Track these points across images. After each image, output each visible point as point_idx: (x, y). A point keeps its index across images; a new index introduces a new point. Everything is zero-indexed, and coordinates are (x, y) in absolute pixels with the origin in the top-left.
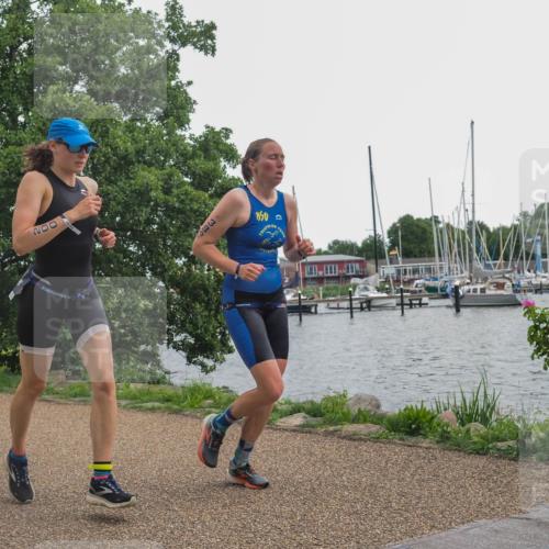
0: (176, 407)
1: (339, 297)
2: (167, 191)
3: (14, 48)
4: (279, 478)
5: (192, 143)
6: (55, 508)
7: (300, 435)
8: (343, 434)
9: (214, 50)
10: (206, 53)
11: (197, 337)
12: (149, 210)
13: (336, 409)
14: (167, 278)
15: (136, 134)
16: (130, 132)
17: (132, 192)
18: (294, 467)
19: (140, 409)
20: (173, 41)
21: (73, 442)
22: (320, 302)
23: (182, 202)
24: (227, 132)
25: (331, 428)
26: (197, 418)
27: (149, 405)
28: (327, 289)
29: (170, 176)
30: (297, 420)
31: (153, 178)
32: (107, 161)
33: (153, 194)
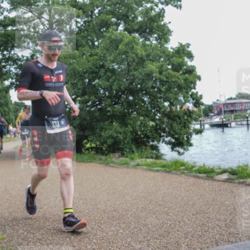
0: (168, 170)
1: (242, 119)
2: (161, 73)
3: (92, 12)
4: (218, 203)
5: (172, 50)
6: (118, 212)
7: (226, 184)
8: (248, 183)
9: (181, 7)
10: (177, 8)
11: (176, 139)
12: (153, 82)
13: (244, 172)
14: (161, 112)
15: (147, 48)
16: (144, 46)
17: (145, 74)
18: (225, 198)
19: (152, 170)
20: (162, 3)
21: (124, 184)
22: (232, 121)
23: (167, 78)
24: (188, 45)
25: (242, 181)
26: (178, 175)
27: (156, 169)
28: (236, 116)
29: (162, 66)
30: (225, 176)
31: (154, 67)
32: (134, 61)
33: (154, 75)
